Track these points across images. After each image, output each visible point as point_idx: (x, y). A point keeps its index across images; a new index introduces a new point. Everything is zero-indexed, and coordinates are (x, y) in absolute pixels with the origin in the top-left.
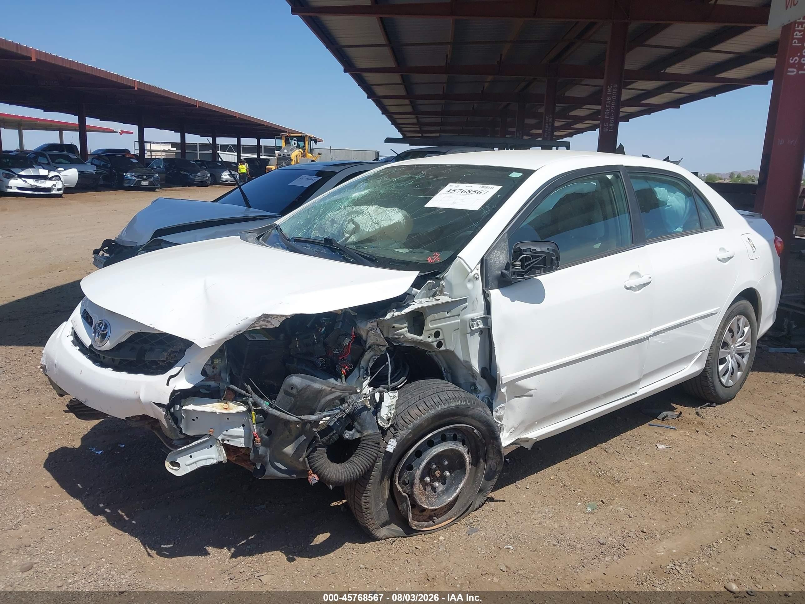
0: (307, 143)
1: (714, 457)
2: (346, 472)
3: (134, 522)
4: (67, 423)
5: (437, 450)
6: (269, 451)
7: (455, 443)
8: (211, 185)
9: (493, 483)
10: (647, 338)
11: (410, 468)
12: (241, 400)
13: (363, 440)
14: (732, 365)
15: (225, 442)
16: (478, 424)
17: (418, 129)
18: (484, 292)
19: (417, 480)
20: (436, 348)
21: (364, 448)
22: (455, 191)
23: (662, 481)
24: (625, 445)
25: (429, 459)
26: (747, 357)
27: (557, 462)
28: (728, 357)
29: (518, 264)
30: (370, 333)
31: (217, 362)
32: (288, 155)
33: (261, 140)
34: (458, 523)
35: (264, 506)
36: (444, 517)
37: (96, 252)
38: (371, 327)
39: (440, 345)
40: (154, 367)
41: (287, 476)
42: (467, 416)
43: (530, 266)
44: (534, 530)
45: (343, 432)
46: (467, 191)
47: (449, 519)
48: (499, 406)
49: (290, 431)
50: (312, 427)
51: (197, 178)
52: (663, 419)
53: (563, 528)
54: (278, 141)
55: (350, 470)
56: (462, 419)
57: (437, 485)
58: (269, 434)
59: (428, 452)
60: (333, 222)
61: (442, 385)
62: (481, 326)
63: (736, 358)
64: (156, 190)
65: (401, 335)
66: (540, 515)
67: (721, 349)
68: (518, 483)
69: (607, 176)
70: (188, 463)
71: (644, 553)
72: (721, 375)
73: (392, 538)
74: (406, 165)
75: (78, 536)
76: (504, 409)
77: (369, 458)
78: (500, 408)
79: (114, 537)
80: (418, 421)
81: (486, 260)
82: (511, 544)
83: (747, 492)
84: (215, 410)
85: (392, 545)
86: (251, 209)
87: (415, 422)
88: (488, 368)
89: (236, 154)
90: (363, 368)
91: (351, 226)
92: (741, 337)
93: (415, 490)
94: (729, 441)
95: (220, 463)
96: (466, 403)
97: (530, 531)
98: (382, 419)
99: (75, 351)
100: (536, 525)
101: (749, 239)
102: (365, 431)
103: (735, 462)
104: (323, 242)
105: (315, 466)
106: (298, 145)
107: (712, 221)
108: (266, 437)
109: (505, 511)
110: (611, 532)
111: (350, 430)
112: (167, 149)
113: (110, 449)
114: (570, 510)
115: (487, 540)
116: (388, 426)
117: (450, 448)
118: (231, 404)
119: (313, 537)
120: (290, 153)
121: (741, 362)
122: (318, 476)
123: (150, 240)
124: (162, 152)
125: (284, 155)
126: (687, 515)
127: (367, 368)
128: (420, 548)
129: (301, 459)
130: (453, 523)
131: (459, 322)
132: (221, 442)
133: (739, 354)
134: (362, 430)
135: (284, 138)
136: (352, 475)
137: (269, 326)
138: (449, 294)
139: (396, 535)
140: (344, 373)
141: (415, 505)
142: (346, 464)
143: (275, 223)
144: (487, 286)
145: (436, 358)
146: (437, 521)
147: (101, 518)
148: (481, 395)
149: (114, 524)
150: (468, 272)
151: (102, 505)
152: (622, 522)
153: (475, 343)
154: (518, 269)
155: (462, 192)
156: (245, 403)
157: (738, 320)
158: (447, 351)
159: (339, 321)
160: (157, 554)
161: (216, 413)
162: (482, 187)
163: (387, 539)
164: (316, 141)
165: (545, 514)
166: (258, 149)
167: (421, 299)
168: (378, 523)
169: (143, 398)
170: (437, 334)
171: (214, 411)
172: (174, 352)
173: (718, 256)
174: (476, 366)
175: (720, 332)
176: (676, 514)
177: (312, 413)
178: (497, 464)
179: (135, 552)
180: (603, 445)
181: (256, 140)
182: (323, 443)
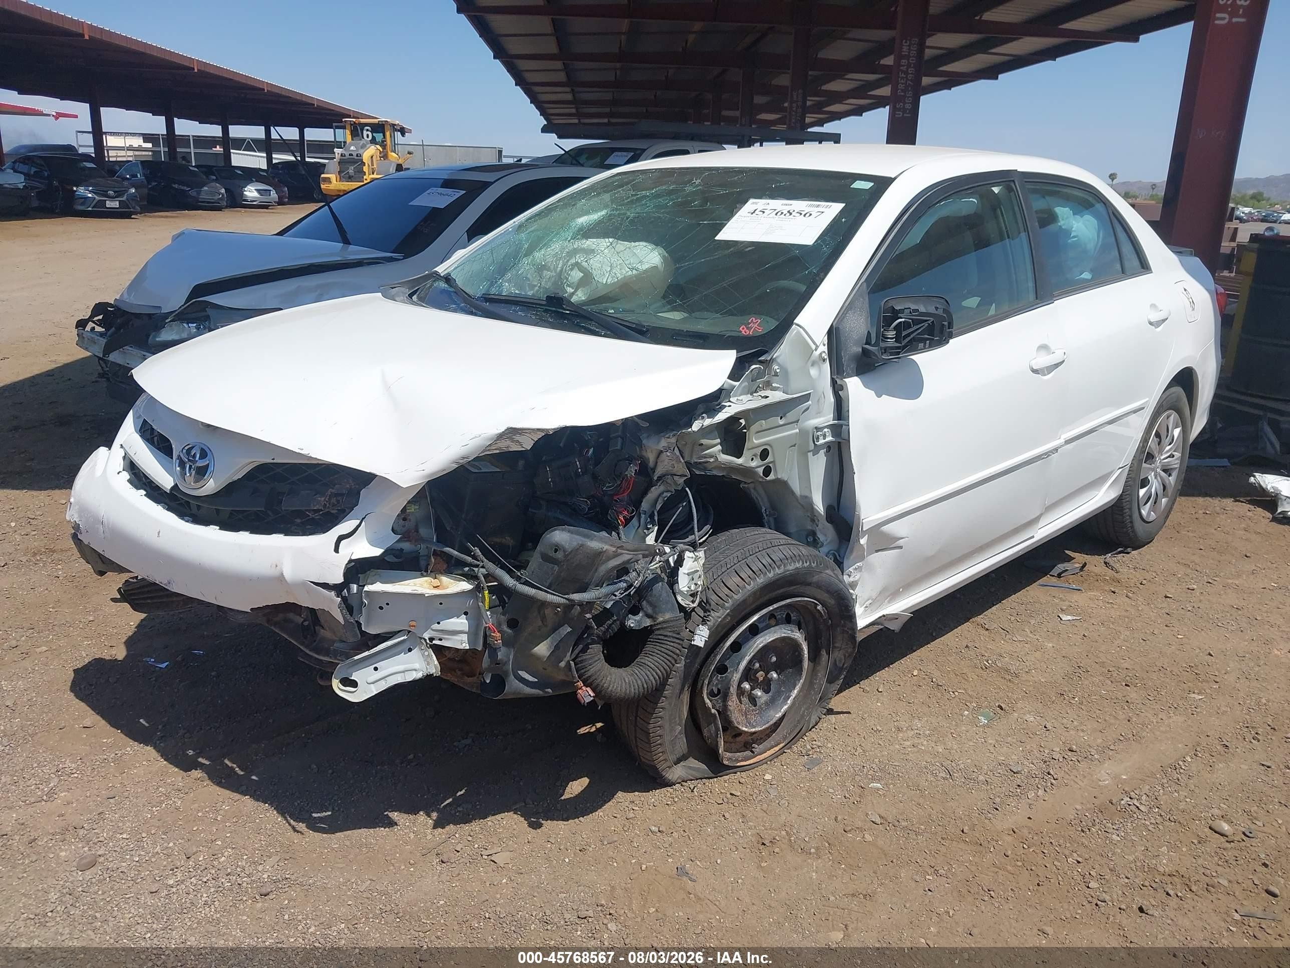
0: (388, 134)
1: (1148, 632)
2: (637, 682)
3: (254, 777)
4: (91, 618)
5: (765, 639)
6: (512, 653)
7: (789, 627)
8: (226, 207)
9: (836, 686)
10: (1056, 450)
11: (722, 669)
12: (460, 572)
13: (658, 629)
14: (1156, 488)
15: (434, 642)
16: (825, 596)
17: (574, 111)
18: (834, 382)
19: (733, 690)
20: (762, 477)
21: (658, 642)
22: (764, 212)
23: (1079, 671)
24: (1013, 618)
25: (752, 654)
26: (1175, 474)
27: (914, 648)
28: (1151, 477)
29: (891, 334)
30: (664, 456)
31: (413, 510)
32: (357, 156)
33: (306, 130)
34: (789, 751)
35: (469, 741)
36: (766, 744)
37: (81, 324)
38: (666, 445)
39: (767, 471)
40: (299, 521)
41: (538, 691)
42: (809, 584)
43: (909, 338)
44: (908, 757)
45: (625, 617)
46: (785, 212)
47: (776, 746)
48: (854, 567)
49: (544, 619)
50: (583, 612)
51: (203, 196)
52: (1059, 576)
53: (952, 752)
54: (339, 132)
55: (641, 677)
56: (802, 589)
57: (759, 694)
58: (513, 624)
59: (751, 643)
60: (541, 268)
61: (768, 536)
62: (829, 438)
63: (1161, 477)
64: (133, 216)
65: (712, 457)
66: (911, 733)
67: (1144, 464)
68: (864, 683)
69: (993, 188)
70: (371, 679)
71: (1080, 783)
72: (1141, 504)
73: (692, 780)
74: (656, 169)
75: (164, 805)
76: (861, 571)
77: (669, 658)
78: (856, 569)
79: (226, 803)
80: (739, 595)
81: (837, 329)
82: (879, 781)
83: (1208, 682)
84: (420, 590)
85: (692, 791)
86: (352, 248)
87: (736, 597)
88: (836, 505)
89: (265, 155)
90: (645, 513)
91: (577, 275)
92: (1170, 444)
93: (730, 703)
94: (1164, 605)
95: (429, 677)
96: (810, 564)
97: (903, 759)
98: (681, 593)
99: (139, 497)
100: (909, 749)
101: (1185, 290)
102: (660, 615)
103: (1179, 636)
104: (544, 303)
105: (589, 674)
106: (374, 138)
107: (1136, 263)
108: (509, 631)
109: (855, 730)
110: (1024, 753)
111: (635, 613)
112: (136, 145)
113: (179, 659)
114: (954, 723)
115: (840, 776)
116: (695, 605)
117: (783, 635)
118: (445, 579)
119: (561, 786)
120: (360, 152)
121: (1167, 482)
122: (594, 691)
123: (185, 304)
124: (128, 150)
125: (350, 155)
126: (1129, 721)
127: (653, 512)
128: (739, 794)
129: (562, 664)
130: (782, 752)
131: (797, 433)
132: (428, 641)
133: (1165, 471)
134: (654, 612)
135: (348, 126)
136: (645, 686)
137: (515, 448)
138: (781, 386)
139: (699, 775)
140: (621, 521)
141: (728, 726)
142: (633, 669)
143: (435, 269)
144: (838, 371)
145: (755, 493)
146: (757, 750)
147: (197, 773)
148: (824, 550)
149: (221, 782)
150: (811, 348)
151: (191, 753)
152: (1037, 738)
153: (818, 465)
154: (891, 343)
155: (776, 214)
156: (470, 577)
157: (1168, 417)
158: (778, 481)
159: (617, 437)
160: (307, 827)
161: (422, 595)
162: (811, 206)
163: (684, 784)
164: (403, 131)
165: (918, 731)
166: (299, 146)
167: (741, 395)
168: (672, 758)
169: (288, 574)
170: (764, 454)
171: (419, 592)
172: (336, 495)
173: (1150, 317)
174: (819, 505)
175: (1145, 440)
176: (1113, 721)
177: (583, 589)
178: (845, 657)
179: (269, 827)
180: (979, 619)
181: (297, 130)
182: (598, 636)
